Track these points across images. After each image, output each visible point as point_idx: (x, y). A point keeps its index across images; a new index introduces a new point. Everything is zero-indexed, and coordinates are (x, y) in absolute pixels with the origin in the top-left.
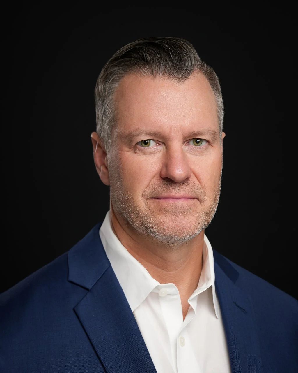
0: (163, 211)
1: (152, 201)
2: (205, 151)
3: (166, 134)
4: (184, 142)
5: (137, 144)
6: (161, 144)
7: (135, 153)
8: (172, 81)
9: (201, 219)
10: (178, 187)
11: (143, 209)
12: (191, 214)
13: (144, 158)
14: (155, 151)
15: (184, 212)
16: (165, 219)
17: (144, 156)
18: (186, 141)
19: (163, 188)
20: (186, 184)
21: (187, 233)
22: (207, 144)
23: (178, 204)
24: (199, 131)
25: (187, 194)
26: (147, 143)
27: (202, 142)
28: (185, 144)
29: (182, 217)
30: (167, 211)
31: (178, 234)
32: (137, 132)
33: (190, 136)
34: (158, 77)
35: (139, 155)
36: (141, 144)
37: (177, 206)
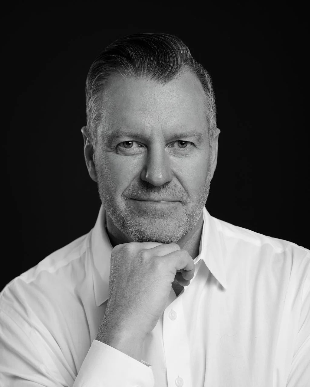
0: (142, 213)
1: (132, 202)
2: (189, 153)
3: (147, 137)
4: (167, 145)
5: (119, 144)
6: (144, 146)
7: (117, 153)
8: (156, 81)
9: (182, 221)
10: (158, 190)
11: (123, 209)
12: (171, 217)
13: (125, 159)
14: (137, 153)
15: (163, 216)
16: (144, 221)
17: (126, 157)
18: (169, 143)
19: (142, 191)
20: (167, 188)
21: (166, 235)
22: (192, 146)
23: (157, 208)
24: (182, 133)
25: (167, 197)
26: (130, 144)
27: (187, 144)
28: (168, 146)
29: (161, 220)
30: (145, 213)
31: (157, 236)
32: (118, 133)
33: (172, 139)
34: (141, 77)
35: (120, 155)
36: (123, 145)
37: (156, 210)
